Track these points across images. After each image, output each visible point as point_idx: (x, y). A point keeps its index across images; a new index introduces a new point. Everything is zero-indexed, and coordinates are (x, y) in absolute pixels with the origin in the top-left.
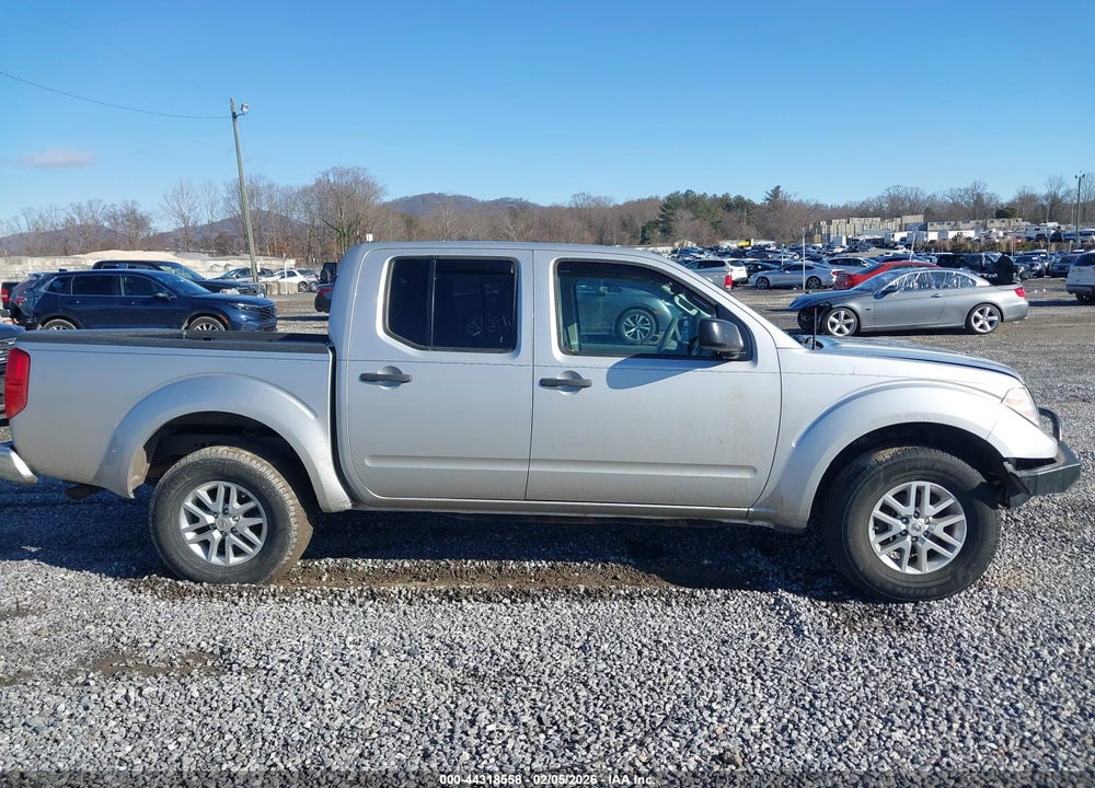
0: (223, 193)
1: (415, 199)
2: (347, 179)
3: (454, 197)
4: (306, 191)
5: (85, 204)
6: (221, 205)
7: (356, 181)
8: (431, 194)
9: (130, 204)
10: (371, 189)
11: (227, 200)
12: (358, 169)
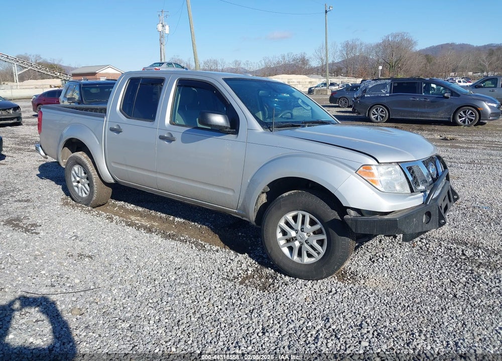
0: (340, 47)
1: (438, 47)
2: (398, 39)
3: (460, 45)
4: (378, 46)
5: (286, 55)
6: (338, 53)
7: (403, 39)
8: (447, 44)
9: (303, 54)
10: (410, 43)
11: (341, 51)
12: (405, 33)
